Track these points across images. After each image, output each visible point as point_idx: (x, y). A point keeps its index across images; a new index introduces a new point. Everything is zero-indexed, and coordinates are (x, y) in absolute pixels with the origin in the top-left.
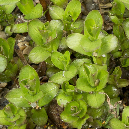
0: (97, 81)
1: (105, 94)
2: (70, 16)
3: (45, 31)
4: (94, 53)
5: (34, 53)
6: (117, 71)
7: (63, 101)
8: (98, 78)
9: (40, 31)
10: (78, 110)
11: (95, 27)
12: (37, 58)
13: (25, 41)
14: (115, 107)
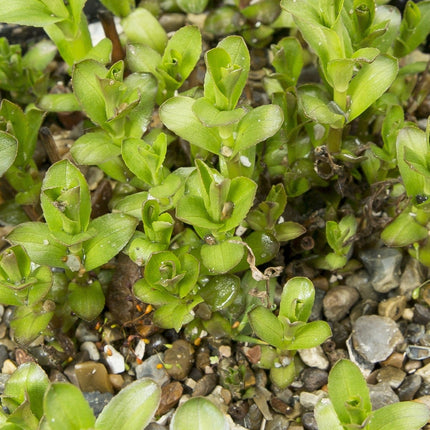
0: (226, 206)
1: (245, 244)
2: (174, 61)
3: (112, 82)
4: (225, 149)
5: (83, 145)
6: (277, 194)
7: (141, 252)
8: (230, 200)
9: (101, 80)
10: (177, 273)
11: (232, 68)
12: (91, 155)
13: (68, 139)
14: (265, 277)
